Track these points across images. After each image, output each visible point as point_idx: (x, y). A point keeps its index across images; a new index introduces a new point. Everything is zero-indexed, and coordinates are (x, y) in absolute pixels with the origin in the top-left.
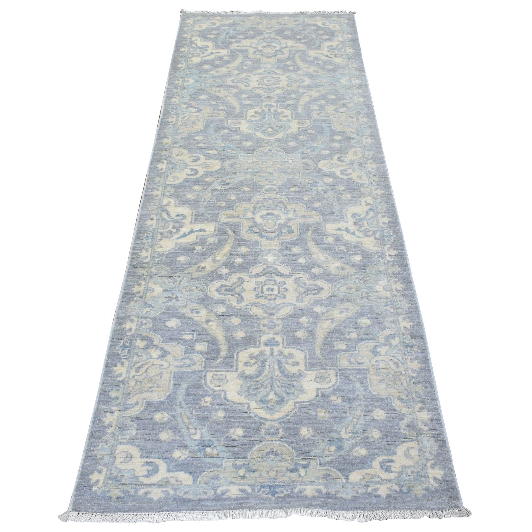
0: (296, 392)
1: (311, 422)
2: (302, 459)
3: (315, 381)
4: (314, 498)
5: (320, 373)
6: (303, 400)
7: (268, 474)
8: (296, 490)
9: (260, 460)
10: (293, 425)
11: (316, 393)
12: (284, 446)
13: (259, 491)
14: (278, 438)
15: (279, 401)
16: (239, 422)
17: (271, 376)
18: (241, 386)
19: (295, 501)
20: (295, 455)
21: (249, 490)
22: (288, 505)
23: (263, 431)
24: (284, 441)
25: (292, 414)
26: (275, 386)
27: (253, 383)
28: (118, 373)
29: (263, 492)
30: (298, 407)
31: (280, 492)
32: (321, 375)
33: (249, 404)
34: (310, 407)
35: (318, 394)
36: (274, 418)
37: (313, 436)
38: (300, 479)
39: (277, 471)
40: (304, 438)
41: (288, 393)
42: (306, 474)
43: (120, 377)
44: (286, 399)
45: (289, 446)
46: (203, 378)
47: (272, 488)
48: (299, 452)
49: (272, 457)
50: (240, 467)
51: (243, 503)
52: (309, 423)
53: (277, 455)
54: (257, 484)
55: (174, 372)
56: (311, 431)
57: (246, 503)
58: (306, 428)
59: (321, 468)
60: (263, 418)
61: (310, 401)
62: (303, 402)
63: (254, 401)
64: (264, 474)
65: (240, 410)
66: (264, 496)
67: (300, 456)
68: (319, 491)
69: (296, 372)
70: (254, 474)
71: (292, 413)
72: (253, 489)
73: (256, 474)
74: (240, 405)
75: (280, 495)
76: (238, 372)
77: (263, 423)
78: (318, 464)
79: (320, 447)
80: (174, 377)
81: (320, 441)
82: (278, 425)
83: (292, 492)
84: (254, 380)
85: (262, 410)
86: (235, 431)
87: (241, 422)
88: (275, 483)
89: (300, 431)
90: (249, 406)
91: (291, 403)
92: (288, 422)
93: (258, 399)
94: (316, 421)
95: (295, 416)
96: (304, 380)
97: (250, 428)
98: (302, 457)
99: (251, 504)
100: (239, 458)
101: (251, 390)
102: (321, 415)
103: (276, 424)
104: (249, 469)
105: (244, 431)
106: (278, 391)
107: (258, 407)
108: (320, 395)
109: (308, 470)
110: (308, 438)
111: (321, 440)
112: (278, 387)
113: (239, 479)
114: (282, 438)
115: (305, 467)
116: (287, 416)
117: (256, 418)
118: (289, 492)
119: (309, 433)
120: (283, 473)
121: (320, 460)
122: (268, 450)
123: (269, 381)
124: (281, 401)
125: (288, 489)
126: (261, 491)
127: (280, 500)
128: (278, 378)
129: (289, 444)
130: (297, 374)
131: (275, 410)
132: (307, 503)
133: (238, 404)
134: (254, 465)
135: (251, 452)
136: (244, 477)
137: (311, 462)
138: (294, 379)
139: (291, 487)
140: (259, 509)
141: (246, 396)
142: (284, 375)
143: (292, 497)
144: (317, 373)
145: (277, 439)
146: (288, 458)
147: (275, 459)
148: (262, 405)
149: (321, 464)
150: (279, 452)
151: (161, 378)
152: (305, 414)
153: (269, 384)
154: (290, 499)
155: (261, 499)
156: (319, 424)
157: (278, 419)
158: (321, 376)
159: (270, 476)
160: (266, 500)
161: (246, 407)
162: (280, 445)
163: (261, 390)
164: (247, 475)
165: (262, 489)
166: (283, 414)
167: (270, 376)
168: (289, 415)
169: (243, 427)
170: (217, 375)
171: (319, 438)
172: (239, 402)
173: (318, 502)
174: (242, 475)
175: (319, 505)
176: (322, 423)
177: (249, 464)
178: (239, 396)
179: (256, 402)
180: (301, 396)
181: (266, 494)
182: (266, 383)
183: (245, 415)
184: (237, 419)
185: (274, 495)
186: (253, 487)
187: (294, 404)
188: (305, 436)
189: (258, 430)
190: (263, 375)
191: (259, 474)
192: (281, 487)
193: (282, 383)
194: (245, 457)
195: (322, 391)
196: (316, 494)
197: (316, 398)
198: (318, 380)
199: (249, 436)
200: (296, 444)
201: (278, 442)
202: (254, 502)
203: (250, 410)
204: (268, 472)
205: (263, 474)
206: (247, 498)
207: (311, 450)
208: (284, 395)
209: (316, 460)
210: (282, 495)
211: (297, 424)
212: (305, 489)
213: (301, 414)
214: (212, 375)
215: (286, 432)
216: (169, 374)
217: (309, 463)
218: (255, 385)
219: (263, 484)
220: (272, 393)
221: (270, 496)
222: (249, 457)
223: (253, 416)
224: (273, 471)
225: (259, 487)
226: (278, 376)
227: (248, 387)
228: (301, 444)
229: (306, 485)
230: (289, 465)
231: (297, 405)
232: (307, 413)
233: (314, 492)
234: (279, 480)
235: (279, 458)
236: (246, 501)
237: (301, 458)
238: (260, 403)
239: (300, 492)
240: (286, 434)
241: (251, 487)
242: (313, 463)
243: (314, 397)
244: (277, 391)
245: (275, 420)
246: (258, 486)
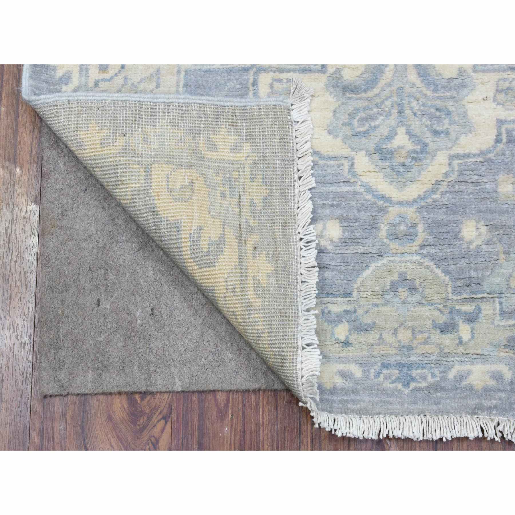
0: (454, 129)
1: (483, 208)
2: (465, 300)
3: (494, 101)
4: (487, 391)
5: (505, 80)
6: (467, 151)
7: (396, 336)
8: (451, 375)
9: (378, 302)
10: (446, 214)
11: (495, 132)
12: (427, 267)
13: (378, 375)
14: (414, 247)
15: (417, 153)
16: (332, 206)
17: (400, 84)
18: (335, 111)
19: (449, 398)
20: (450, 289)
21: (357, 372)
22: (435, 407)
23: (384, 230)
24: (428, 255)
25: (444, 188)
26: (408, 112)
27: (361, 104)
28: (61, 74)
29: (386, 378)
30: (456, 168)
31: (421, 377)
32: (507, 84)
33: (353, 159)
34: (483, 169)
35: (499, 135)
36: (405, 198)
37: (488, 243)
38: (461, 349)
39: (413, 330)
40: (469, 248)
41: (436, 133)
42: (473, 337)
43: (66, 84)
44: (432, 146)
45: (439, 267)
46: (251, 88)
47: (405, 370)
48: (459, 283)
49: (403, 293)
50: (338, 319)
51: (347, 401)
52: (480, 211)
53: (413, 289)
54: (373, 360)
55: (186, 72)
56: (484, 230)
57: (354, 401)
58: (473, 223)
59: (502, 323)
60: (383, 197)
61: (482, 153)
62: (468, 156)
63: (363, 152)
64: (388, 338)
65: (334, 175)
66: (388, 385)
67: (460, 293)
68: (498, 377)
69: (454, 76)
70: (367, 335)
71: (445, 183)
72: (364, 371)
73: (372, 337)
74: (332, 162)
75: (419, 385)
76: (327, 75)
77: (383, 210)
78: (498, 312)
79: (502, 270)
80: (186, 85)
81: (502, 256)
82: (414, 216)
83: (444, 379)
84: (363, 95)
85: (381, 174)
86: (324, 228)
87: (338, 206)
88: (411, 359)
89: (460, 232)
90: (352, 165)
91: (442, 157)
92: (435, 206)
93: (372, 147)
94: (493, 205)
95: (451, 192)
96: (470, 98)
97: (356, 220)
98: (465, 296)
99: (363, 405)
100: (335, 296)
101: (355, 123)
102: (505, 190)
103: (410, 212)
104: (357, 323)
105: (345, 229)
106: (416, 125)
107: (372, 168)
108: (505, 139)
109: (476, 325)
110: (478, 247)
111: (505, 253)
112: (415, 114)
113: (338, 349)
114: (422, 247)
115: (471, 319)
116: (434, 191)
117: (369, 197)
118: (438, 379)
119: (480, 235)
120: (426, 335)
121: (501, 303)
122: (395, 277)
123: (395, 99)
124: (422, 152)
125: (436, 371)
126: (382, 376)
127: (419, 395)
128: (414, 90)
129: (439, 261)
130: (455, 81)
131: (409, 175)
132: (472, 402)
133: (330, 158)
134: (367, 312)
135: (360, 280)
136: (346, 343)
137: (483, 306)
138: (448, 94)
139: (442, 368)
140: (379, 414)
141: (345, 138)
142: (428, 84)
143: (443, 389)
144: (500, 80)
145: (414, 249)
146: (436, 297)
147: (410, 299)
148: (380, 163)
149: (502, 313)
150: (417, 282)
151: (158, 86)
152: (471, 188)
153: (396, 107)
154: (439, 394)
155: (383, 394)
156: (502, 212)
157: (415, 201)
158: (508, 89)
159: (399, 342)
160: (392, 395)
161: (346, 167)
162: (421, 264)
163: (377, 123)
164: (353, 338)
165: (385, 371)
166: (426, 187)
167: (398, 84)
168: (438, 189)
169: (342, 219)
170: (280, 81)
171: (499, 247)
172: (331, 154)
173: (494, 402)
174: (342, 338)
175: (496, 407)
176: (507, 211)
177: (355, 311)
178: (330, 137)
179: (369, 154)
180: (463, 140)
181: (393, 383)
182: (388, 103)
183: (345, 188)
184: (327, 199)
185: (407, 385)
186: (364, 364)
187: (447, 161)
188: (470, 243)
189: (374, 226)
190: (382, 83)
191: (378, 336)
192: (423, 368)
193: (424, 105)
194: (347, 295)
195: (510, 126)
196: (492, 383)
197: (494, 147)
198: (501, 97)
199: (355, 241)
200: (451, 262)
201: (415, 258)
202: (367, 399)
203: (354, 175)
204: (395, 332)
205: (385, 336)
206: (355, 391)
207: (483, 278)
208: (428, 138)
209: (494, 301)
210: (424, 384)
211: (455, 213)
212: (469, 373)
213: (463, 187)
214: (270, 81)
215: (431, 234)
216: (175, 78)
217: (479, 310)
218: (365, 109)
219: (387, 361)
220: (402, 131)
221: (400, 386)
222: (355, 294)
223: (362, 190)
224: (406, 328)
225: (378, 367)
226: (413, 85)
227: (349, 115)
228: (463, 263)
229: (472, 364)
230: (437, 313)
231: (456, 162)
232: (476, 183)
233: (487, 378)
234: (418, 351)
235: (417, 297)
236: (353, 397)
237: (462, 297)
238: (376, 157)
239: (461, 378)
240: (431, 239)
241: (361, 365)
242: (487, 309)
243: (492, 142)
244: (412, 127)
245: (409, 204)
246: (376, 363)
